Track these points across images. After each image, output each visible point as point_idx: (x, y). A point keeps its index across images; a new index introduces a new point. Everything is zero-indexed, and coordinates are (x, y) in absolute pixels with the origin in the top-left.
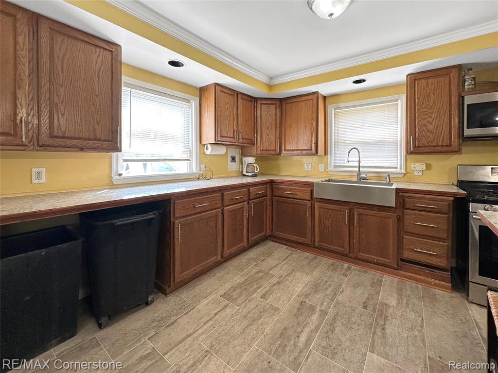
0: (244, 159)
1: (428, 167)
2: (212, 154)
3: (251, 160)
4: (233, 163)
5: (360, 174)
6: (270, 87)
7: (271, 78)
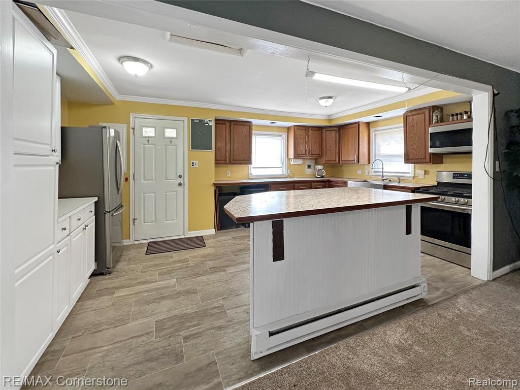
0: (316, 166)
1: (426, 172)
2: (294, 164)
3: (320, 167)
4: (310, 169)
5: (383, 177)
6: (330, 120)
7: (329, 116)
